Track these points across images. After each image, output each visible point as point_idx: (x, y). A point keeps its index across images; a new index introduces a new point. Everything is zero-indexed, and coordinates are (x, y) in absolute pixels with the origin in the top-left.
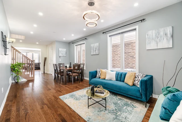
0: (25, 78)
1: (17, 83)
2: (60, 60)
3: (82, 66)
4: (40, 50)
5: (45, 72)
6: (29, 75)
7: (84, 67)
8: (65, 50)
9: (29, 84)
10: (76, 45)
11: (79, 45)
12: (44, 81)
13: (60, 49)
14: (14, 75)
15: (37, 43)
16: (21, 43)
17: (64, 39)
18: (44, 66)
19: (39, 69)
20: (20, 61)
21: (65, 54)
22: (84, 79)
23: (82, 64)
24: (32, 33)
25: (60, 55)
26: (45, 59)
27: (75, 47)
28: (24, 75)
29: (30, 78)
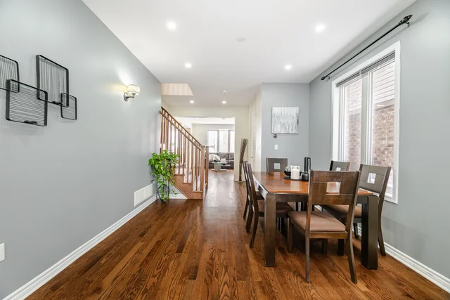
0: (183, 191)
2: (276, 147)
3: (372, 179)
7: (390, 185)
8: (294, 111)
10: (339, 85)
11: (357, 75)
13: (276, 110)
15: (224, 102)
17: (288, 67)
18: (241, 162)
19: (232, 168)
21: (295, 125)
22: (383, 254)
23: (372, 169)
24: (188, 65)
25: (278, 129)
26: (244, 144)
27: (336, 91)
28: (182, 185)
29: (194, 194)
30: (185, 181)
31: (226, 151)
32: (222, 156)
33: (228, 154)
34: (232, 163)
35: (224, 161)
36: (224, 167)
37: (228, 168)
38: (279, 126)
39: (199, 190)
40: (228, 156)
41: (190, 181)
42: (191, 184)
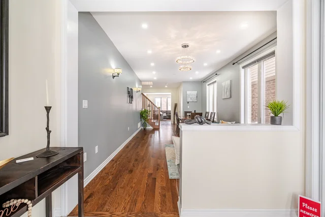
0: (152, 126)
1: (145, 129)
2: (188, 107)
4: (170, 93)
6: (155, 123)
8: (195, 93)
9: (154, 133)
10: (208, 85)
11: (211, 84)
13: (188, 92)
14: (143, 121)
15: (166, 87)
16: (151, 88)
19: (170, 119)
21: (196, 98)
24: (155, 78)
26: (176, 105)
27: (207, 87)
29: (156, 127)
31: (166, 110)
32: (163, 112)
33: (167, 111)
34: (170, 116)
35: (165, 115)
36: (165, 118)
37: (167, 119)
40: (167, 112)
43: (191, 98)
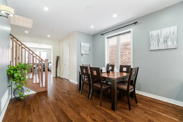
0: (33, 89)
2: (82, 60)
5: (58, 76)
8: (88, 45)
12: (56, 88)
13: (82, 44)
15: (49, 36)
18: (57, 67)
20: (25, 61)
21: (89, 51)
26: (58, 58)
28: (32, 85)
29: (41, 89)
30: (34, 82)
38: (83, 51)
39: (44, 86)
41: (38, 82)
42: (39, 83)
43: (85, 50)
